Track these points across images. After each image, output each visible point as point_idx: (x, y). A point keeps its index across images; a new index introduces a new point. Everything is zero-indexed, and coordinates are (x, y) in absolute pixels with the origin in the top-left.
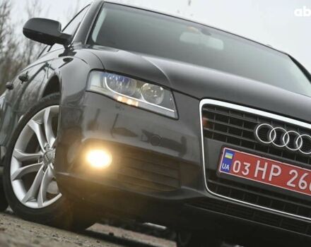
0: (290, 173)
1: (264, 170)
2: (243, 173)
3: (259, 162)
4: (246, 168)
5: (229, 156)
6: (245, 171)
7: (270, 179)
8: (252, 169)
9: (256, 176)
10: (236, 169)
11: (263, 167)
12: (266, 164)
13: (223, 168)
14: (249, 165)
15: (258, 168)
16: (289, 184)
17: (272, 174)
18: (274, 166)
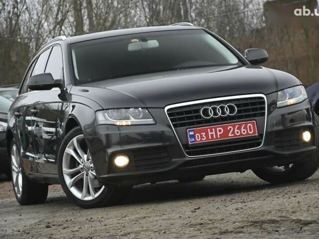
0: (229, 129)
1: (214, 133)
2: (203, 139)
3: (209, 130)
4: (204, 136)
5: (192, 133)
6: (204, 138)
7: (219, 137)
8: (207, 135)
9: (210, 138)
10: (198, 139)
11: (213, 132)
12: (213, 129)
13: (190, 141)
14: (204, 134)
15: (210, 133)
16: (230, 135)
17: (219, 133)
18: (218, 129)
